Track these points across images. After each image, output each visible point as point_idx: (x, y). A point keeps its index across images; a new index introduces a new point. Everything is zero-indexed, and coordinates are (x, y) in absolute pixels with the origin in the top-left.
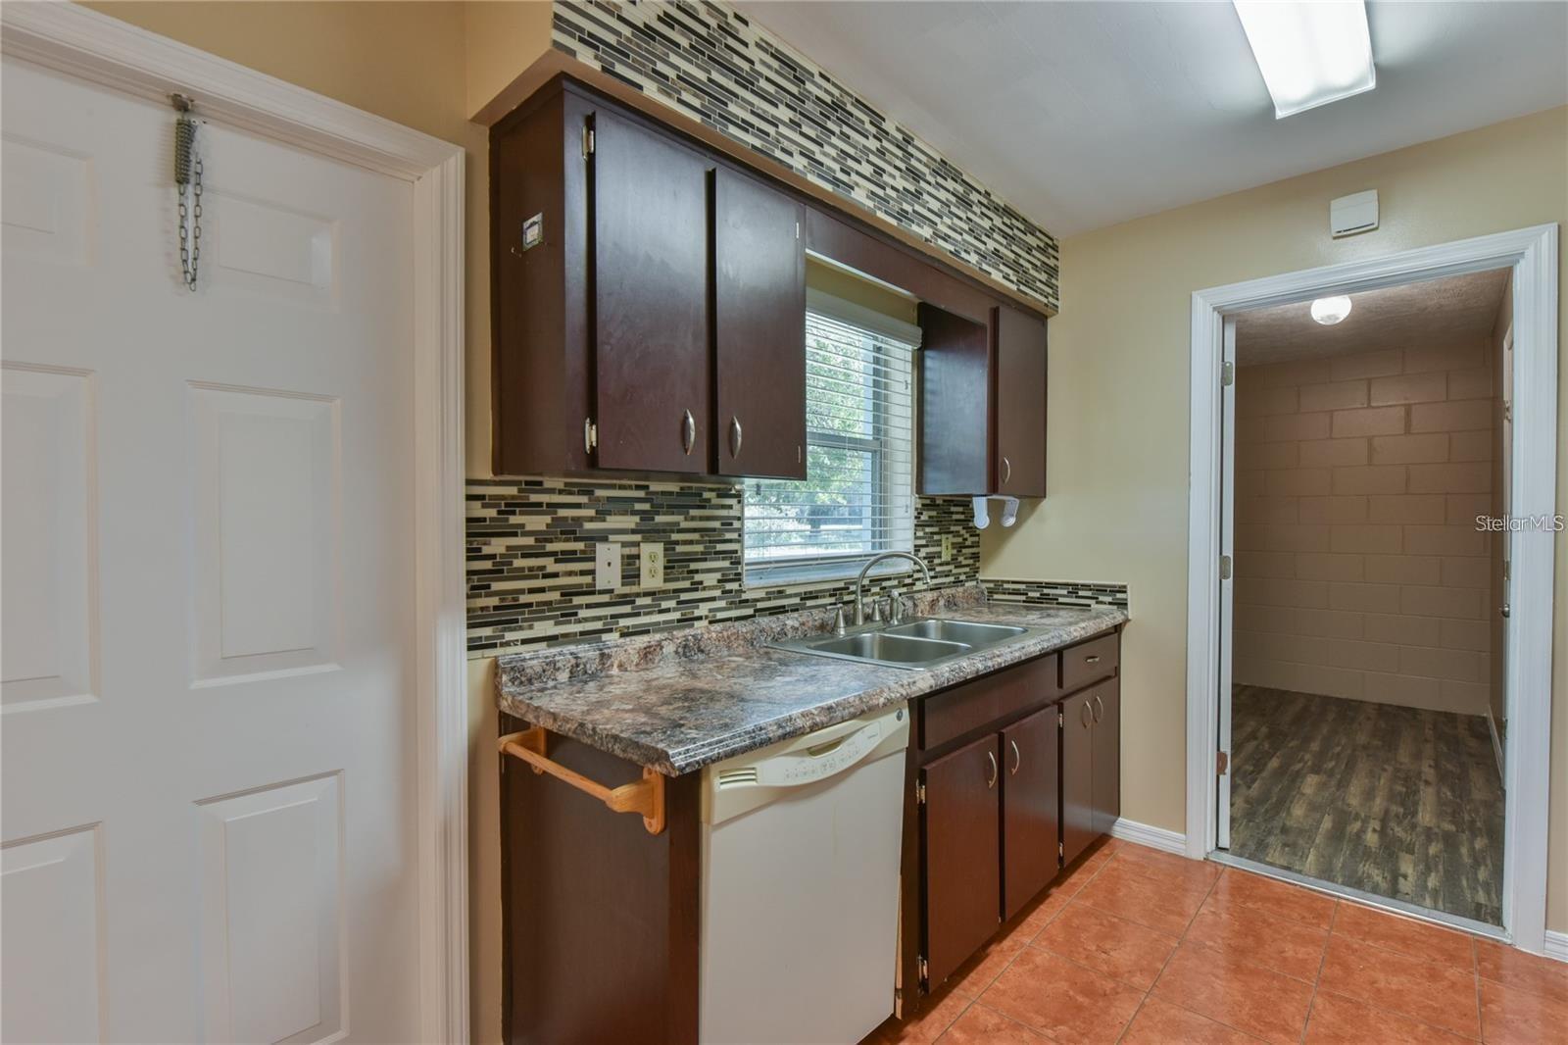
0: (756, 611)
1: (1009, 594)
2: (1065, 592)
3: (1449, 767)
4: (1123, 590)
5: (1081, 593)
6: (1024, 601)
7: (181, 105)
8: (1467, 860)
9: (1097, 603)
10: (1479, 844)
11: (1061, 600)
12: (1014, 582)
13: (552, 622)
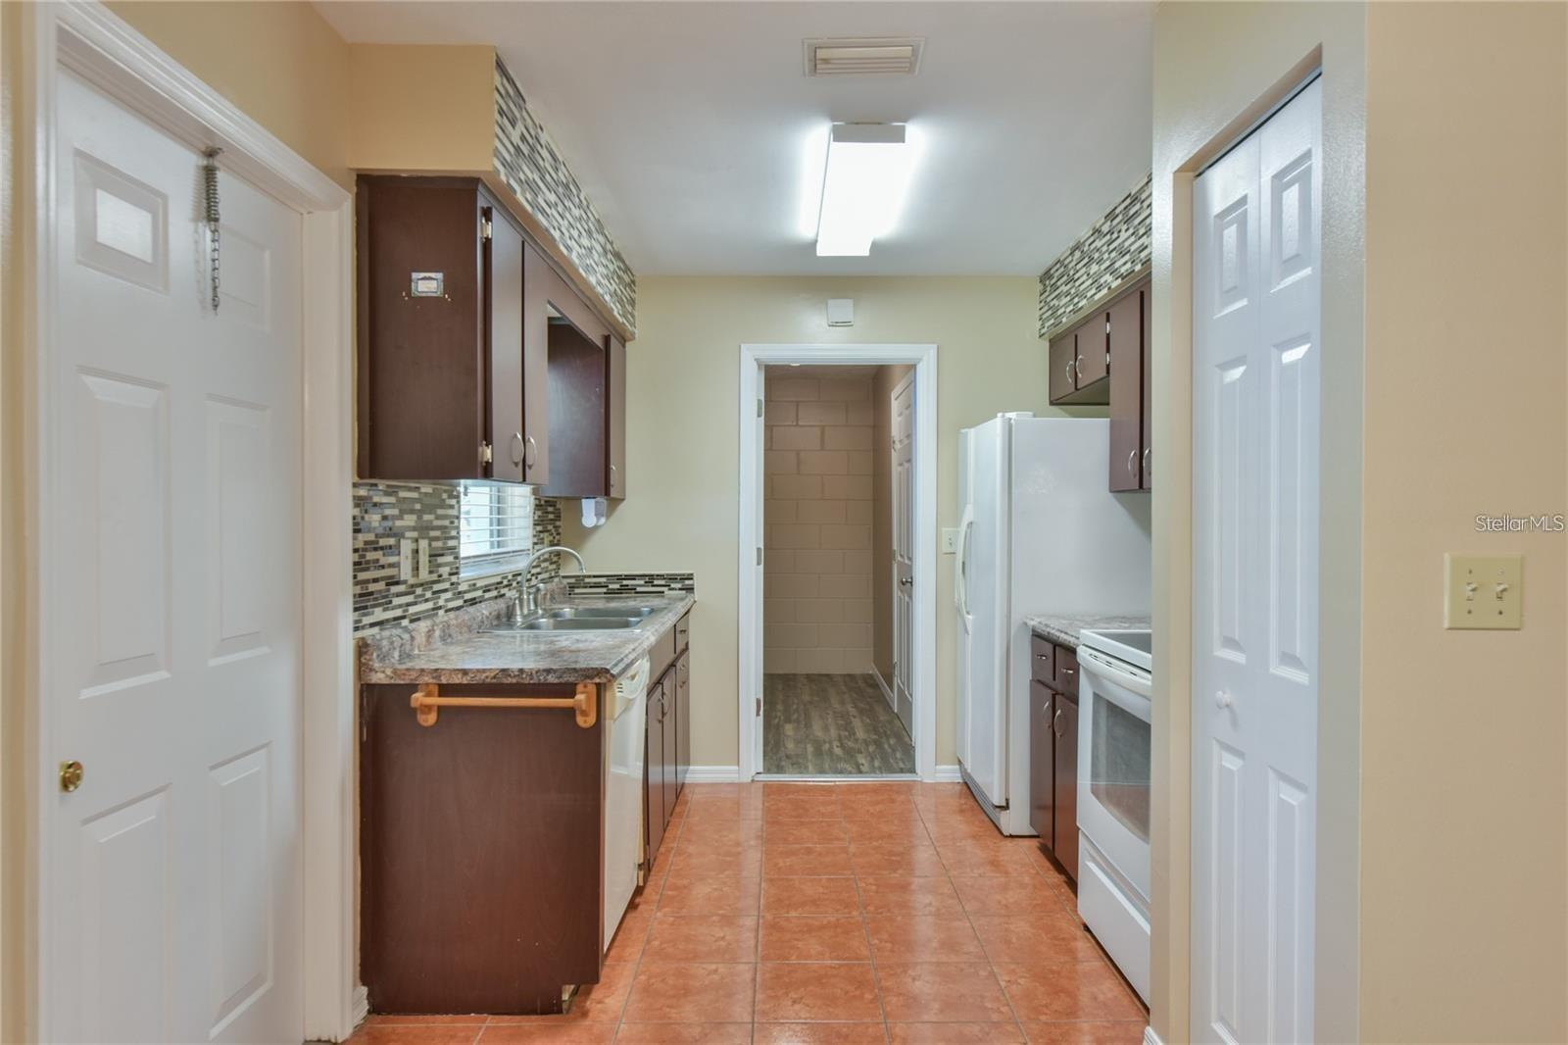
0: (465, 601)
1: (591, 587)
2: (642, 582)
3: (862, 705)
4: (690, 577)
5: (656, 582)
6: (605, 593)
7: (211, 153)
8: (889, 750)
9: (670, 589)
10: (892, 741)
11: (639, 589)
12: (595, 577)
13: (381, 609)
